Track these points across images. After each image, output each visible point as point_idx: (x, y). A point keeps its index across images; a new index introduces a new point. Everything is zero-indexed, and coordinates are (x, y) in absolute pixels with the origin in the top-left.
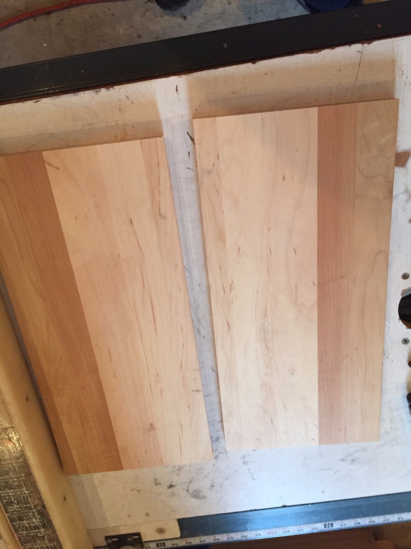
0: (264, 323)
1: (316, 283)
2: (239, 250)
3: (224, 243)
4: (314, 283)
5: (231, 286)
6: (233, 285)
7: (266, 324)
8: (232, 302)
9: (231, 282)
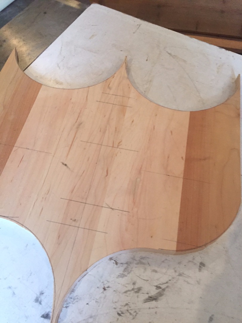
0: (137, 179)
1: (184, 158)
2: (133, 122)
3: (124, 115)
4: (182, 158)
5: (119, 143)
6: (121, 143)
7: (138, 180)
8: (116, 155)
9: (120, 141)
